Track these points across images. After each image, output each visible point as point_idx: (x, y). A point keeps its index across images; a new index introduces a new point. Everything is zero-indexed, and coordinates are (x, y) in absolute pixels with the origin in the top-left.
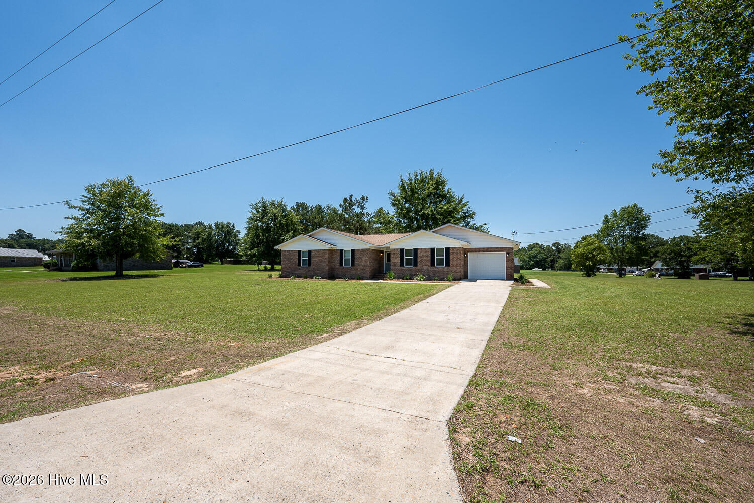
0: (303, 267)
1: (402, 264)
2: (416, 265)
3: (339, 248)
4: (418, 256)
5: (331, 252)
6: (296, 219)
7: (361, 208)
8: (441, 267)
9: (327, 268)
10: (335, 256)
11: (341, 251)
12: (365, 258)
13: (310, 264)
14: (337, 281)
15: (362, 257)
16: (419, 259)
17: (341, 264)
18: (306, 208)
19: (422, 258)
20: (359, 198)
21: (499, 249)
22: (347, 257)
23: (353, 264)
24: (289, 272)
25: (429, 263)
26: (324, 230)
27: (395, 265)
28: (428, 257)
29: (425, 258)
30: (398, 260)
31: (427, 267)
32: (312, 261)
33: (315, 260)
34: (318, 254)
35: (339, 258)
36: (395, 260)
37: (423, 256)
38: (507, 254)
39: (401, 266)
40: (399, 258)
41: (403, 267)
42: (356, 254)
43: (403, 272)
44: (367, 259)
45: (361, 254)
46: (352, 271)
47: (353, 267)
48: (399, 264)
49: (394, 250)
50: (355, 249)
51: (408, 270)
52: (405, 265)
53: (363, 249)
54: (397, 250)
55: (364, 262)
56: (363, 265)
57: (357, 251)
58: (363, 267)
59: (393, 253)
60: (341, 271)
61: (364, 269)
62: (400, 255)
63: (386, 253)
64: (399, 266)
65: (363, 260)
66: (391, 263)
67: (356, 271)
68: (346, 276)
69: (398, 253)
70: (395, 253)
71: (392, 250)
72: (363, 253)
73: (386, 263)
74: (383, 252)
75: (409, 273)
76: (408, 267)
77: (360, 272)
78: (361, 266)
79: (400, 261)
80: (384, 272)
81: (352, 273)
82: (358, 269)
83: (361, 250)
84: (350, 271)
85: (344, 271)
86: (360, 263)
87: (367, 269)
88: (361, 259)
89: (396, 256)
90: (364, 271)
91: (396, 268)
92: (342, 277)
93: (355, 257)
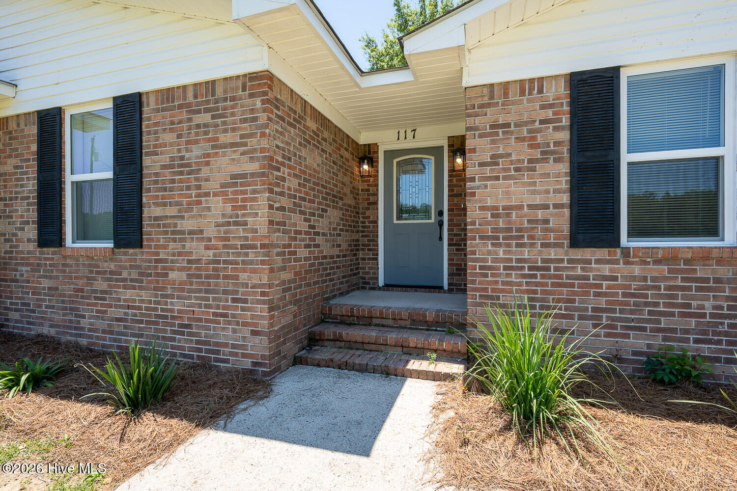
1: (593, 226)
11: (50, 126)
12: (225, 165)
15: (206, 159)
22: (90, 164)
27: (515, 235)
30: (546, 188)
36: (517, 189)
39: (578, 241)
40: (564, 168)
41: (602, 253)
42: (156, 132)
43: (602, 302)
44: (244, 176)
45: (190, 128)
46: (125, 287)
47: (131, 251)
48: (562, 221)
49: (506, 95)
50: (140, 95)
51: (666, 279)
52: (630, 235)
53: (211, 85)
54: (540, 91)
55: (218, 207)
56: (211, 231)
57: (164, 110)
58: (211, 252)
59: (492, 127)
60: (46, 283)
61: (218, 277)
62: (565, 136)
63: (395, 161)
64: (556, 245)
65: (213, 186)
66: (474, 213)
67: (155, 289)
68: (82, 329)
69: (549, 114)
70: (508, 125)
71: (486, 100)
72: (206, 118)
73: (395, 221)
74: (377, 152)
75: (690, 315)
76: (671, 257)
77: (190, 298)
78: (197, 249)
79: (565, 198)
80: (381, 283)
81: (121, 307)
82: (166, 275)
83: (195, 97)
84: (104, 286)
85: (68, 289)
86: (182, 217)
87: (244, 270)
88: (197, 179)
89: (522, 153)
90: (225, 292)
91: (524, 261)
92: (58, 333)
93: (147, 161)
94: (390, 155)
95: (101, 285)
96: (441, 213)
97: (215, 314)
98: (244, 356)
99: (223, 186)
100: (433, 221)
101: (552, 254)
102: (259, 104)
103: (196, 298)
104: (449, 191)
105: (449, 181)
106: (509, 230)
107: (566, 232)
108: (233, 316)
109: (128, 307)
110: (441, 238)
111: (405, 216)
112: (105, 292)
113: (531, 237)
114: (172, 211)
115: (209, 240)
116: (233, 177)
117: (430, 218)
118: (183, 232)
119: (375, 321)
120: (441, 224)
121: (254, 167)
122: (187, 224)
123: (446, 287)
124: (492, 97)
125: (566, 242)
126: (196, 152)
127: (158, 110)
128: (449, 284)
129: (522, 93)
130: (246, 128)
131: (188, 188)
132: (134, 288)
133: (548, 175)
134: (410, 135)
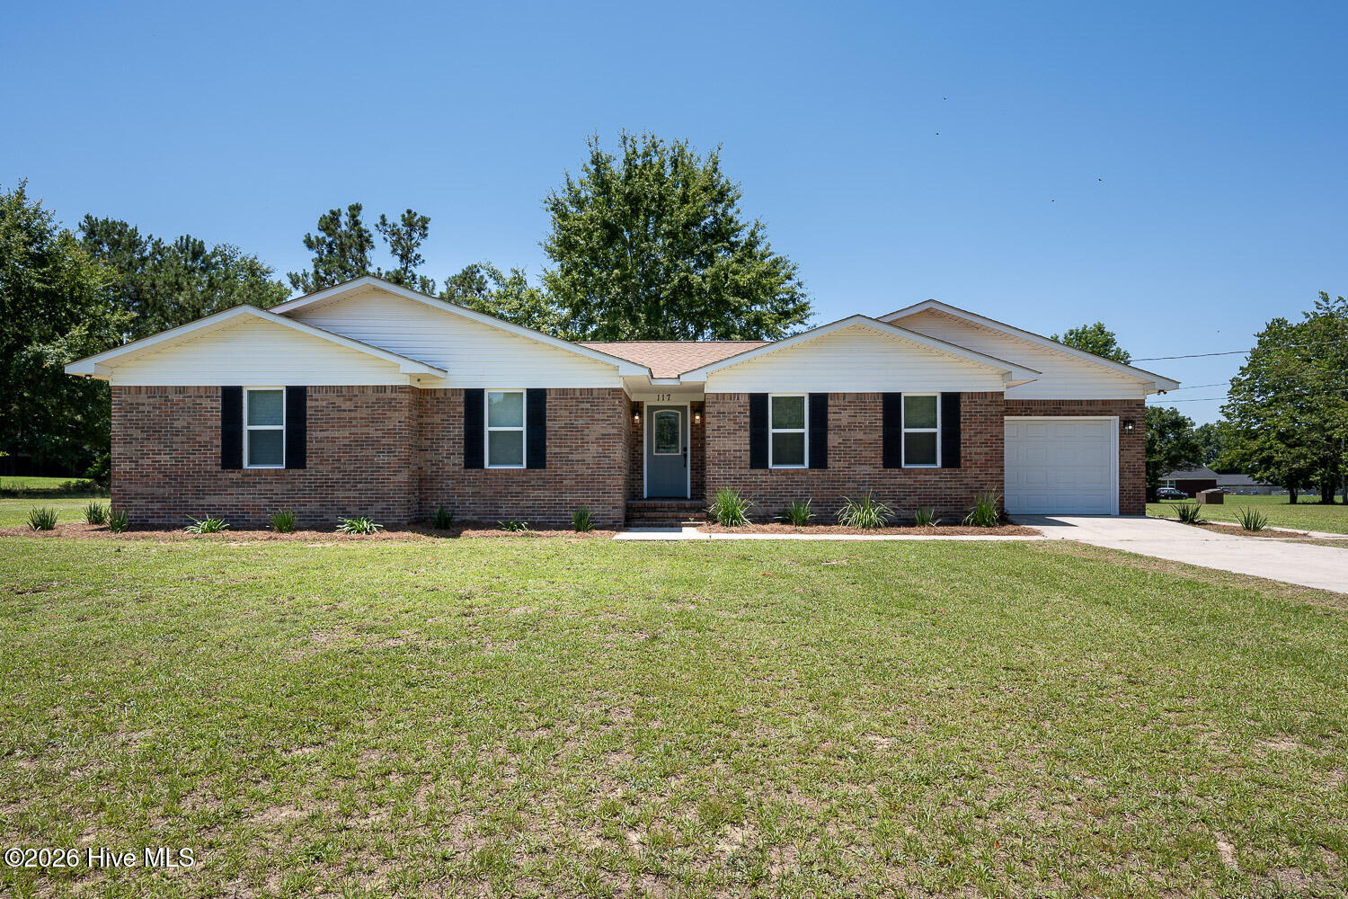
0: (259, 473)
1: (758, 460)
2: (819, 460)
3: (461, 378)
4: (831, 424)
5: (423, 399)
6: (98, 276)
7: (403, 257)
8: (927, 472)
9: (403, 477)
10: (437, 419)
11: (474, 399)
12: (598, 429)
13: (297, 456)
14: (472, 540)
15: (587, 426)
16: (833, 440)
17: (473, 456)
18: (134, 243)
19: (846, 434)
20: (395, 219)
21: (1100, 407)
22: (504, 422)
23: (537, 457)
24: (163, 500)
25: (876, 454)
26: (375, 289)
27: (727, 463)
28: (872, 429)
29: (860, 435)
30: (740, 443)
31: (867, 469)
32: (311, 446)
33: (333, 440)
34: (347, 405)
35: (458, 430)
36: (728, 442)
37: (851, 427)
38: (1125, 422)
39: (753, 466)
40: (747, 434)
41: (762, 471)
42: (555, 410)
43: (763, 492)
44: (610, 435)
45: (577, 410)
46: (533, 489)
47: (537, 470)
48: (746, 457)
49: (724, 399)
50: (545, 389)
51: (784, 482)
52: (774, 463)
53: (591, 391)
54: (738, 399)
55: (594, 448)
56: (589, 460)
57: (560, 399)
58: (590, 471)
59: (718, 413)
60: (470, 490)
61: (594, 482)
62: (748, 420)
63: (654, 413)
64: (744, 468)
65: (592, 438)
66: (709, 452)
67: (554, 489)
68: (501, 514)
69: (742, 410)
70: (724, 413)
71: (715, 400)
72: (588, 406)
73: (655, 454)
74: (643, 407)
75: (793, 496)
76: (786, 473)
77: (577, 493)
78: (581, 469)
79: (748, 447)
80: (645, 496)
81: (531, 500)
82: (562, 482)
83: (581, 395)
84: (519, 489)
85: (489, 493)
86: (572, 453)
87: (609, 479)
88: (581, 435)
89: (731, 426)
90: (598, 489)
91: (732, 475)
92: (479, 518)
93: (549, 424)
94: (651, 409)
95: (515, 489)
96: (685, 449)
97: (592, 500)
98: (610, 519)
99: (596, 439)
100: (680, 454)
101: (743, 472)
102: (617, 403)
103: (581, 493)
104: (692, 435)
105: (691, 429)
106: (725, 461)
107: (749, 462)
108: (603, 500)
109: (536, 500)
110: (685, 466)
111: (661, 450)
112: (520, 493)
113: (734, 464)
114: (567, 450)
115: (589, 464)
116: (603, 435)
117: (678, 452)
118: (573, 461)
119: (658, 509)
120: (685, 456)
121: (615, 431)
122: (575, 457)
123: (689, 496)
124: (717, 399)
125: (748, 467)
126: (581, 422)
127: (556, 399)
128: (691, 495)
129: (731, 399)
130: (610, 413)
131: (576, 439)
132: (540, 489)
133: (741, 437)
134: (667, 398)
